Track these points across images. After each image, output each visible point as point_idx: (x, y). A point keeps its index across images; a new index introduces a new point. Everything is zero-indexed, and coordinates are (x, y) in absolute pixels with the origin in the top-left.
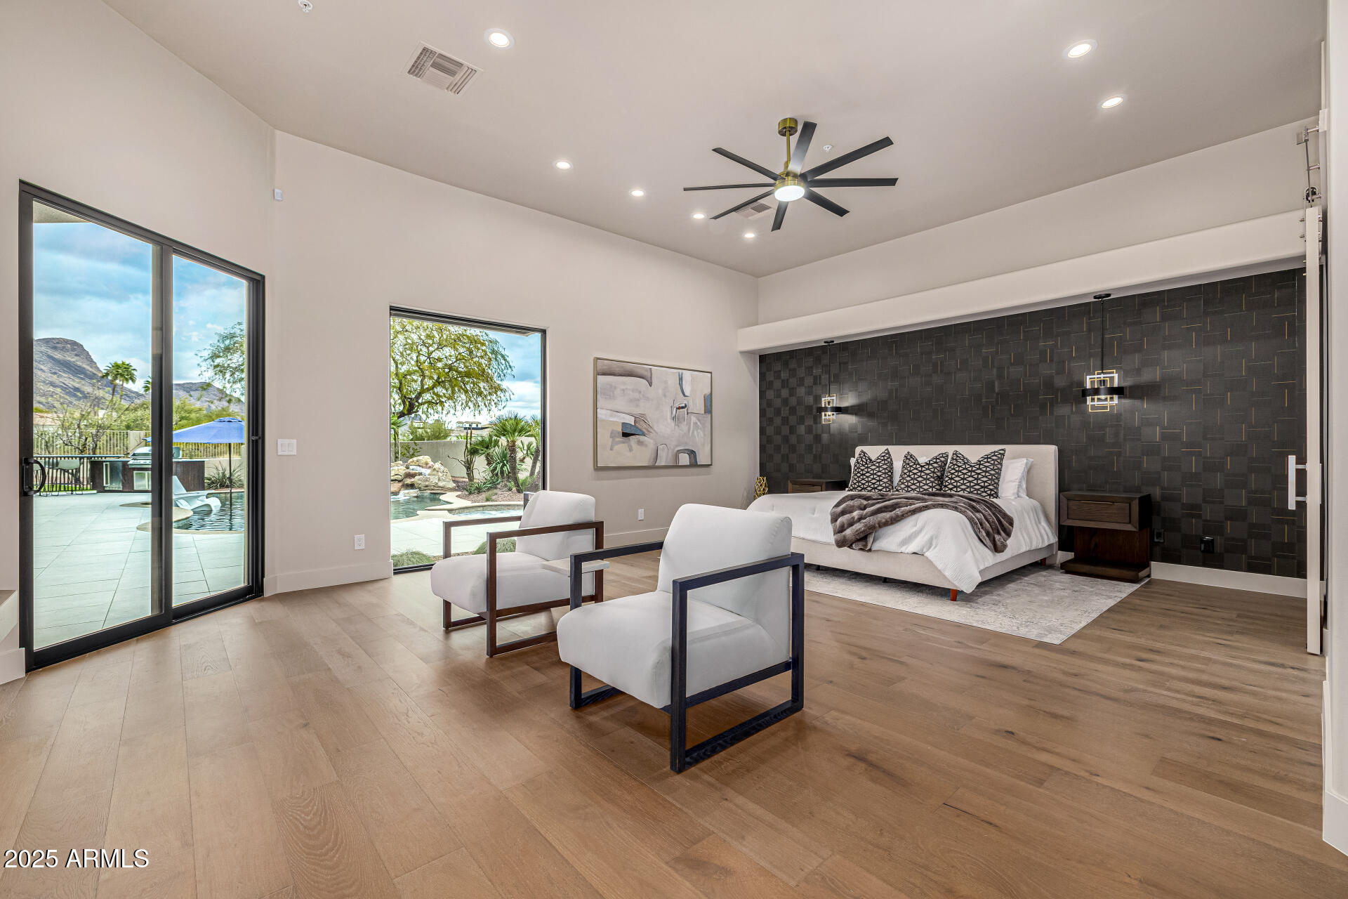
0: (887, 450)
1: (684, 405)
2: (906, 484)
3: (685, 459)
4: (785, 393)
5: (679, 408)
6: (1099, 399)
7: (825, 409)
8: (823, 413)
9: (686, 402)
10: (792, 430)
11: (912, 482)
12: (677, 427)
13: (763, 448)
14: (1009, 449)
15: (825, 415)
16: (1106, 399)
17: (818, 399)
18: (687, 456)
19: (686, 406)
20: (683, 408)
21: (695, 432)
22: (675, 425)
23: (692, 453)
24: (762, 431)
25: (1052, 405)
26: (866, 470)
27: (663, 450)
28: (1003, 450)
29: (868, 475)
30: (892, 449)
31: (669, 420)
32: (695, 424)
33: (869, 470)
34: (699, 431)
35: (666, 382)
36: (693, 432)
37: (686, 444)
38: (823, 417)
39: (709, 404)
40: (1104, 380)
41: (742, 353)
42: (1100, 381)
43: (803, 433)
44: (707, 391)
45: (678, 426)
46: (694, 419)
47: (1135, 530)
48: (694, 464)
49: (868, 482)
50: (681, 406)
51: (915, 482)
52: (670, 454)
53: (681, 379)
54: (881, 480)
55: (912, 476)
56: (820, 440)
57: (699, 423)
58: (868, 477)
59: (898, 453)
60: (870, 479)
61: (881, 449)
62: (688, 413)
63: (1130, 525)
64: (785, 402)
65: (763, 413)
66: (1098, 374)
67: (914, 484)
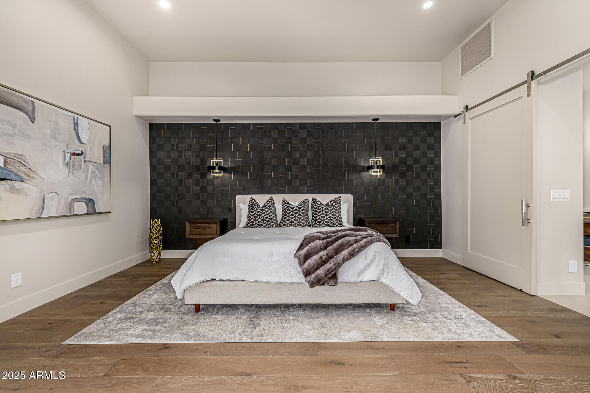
0: (271, 197)
1: (80, 152)
2: (291, 220)
3: (81, 208)
4: (174, 155)
5: (74, 154)
6: (374, 172)
7: (213, 168)
8: (211, 171)
9: (83, 150)
10: (181, 182)
11: (295, 218)
12: (71, 175)
13: (153, 197)
14: (342, 196)
15: (213, 173)
16: (377, 172)
17: (204, 161)
18: (85, 204)
19: (82, 153)
20: (78, 154)
21: (93, 180)
22: (69, 172)
23: (90, 202)
24: (153, 183)
25: (348, 174)
26: (262, 212)
27: (52, 199)
28: (340, 197)
29: (263, 215)
30: (274, 196)
31: (61, 166)
32: (93, 172)
33: (264, 212)
34: (97, 179)
35: (56, 123)
36: (91, 180)
37: (83, 192)
38: (212, 174)
39: (107, 155)
40: (376, 162)
41: (137, 117)
42: (375, 162)
43: (191, 185)
44: (107, 143)
45: (73, 173)
46: (91, 167)
47: (397, 237)
48: (92, 212)
49: (263, 220)
50: (76, 152)
51: (297, 218)
52: (62, 203)
53: (76, 124)
54: (272, 219)
55: (295, 215)
56: (206, 191)
57: (97, 173)
58: (263, 217)
59: (278, 199)
60: (264, 218)
61: (267, 197)
62: (85, 161)
63: (395, 234)
64: (175, 161)
65: (153, 168)
66: (374, 158)
67: (296, 220)
